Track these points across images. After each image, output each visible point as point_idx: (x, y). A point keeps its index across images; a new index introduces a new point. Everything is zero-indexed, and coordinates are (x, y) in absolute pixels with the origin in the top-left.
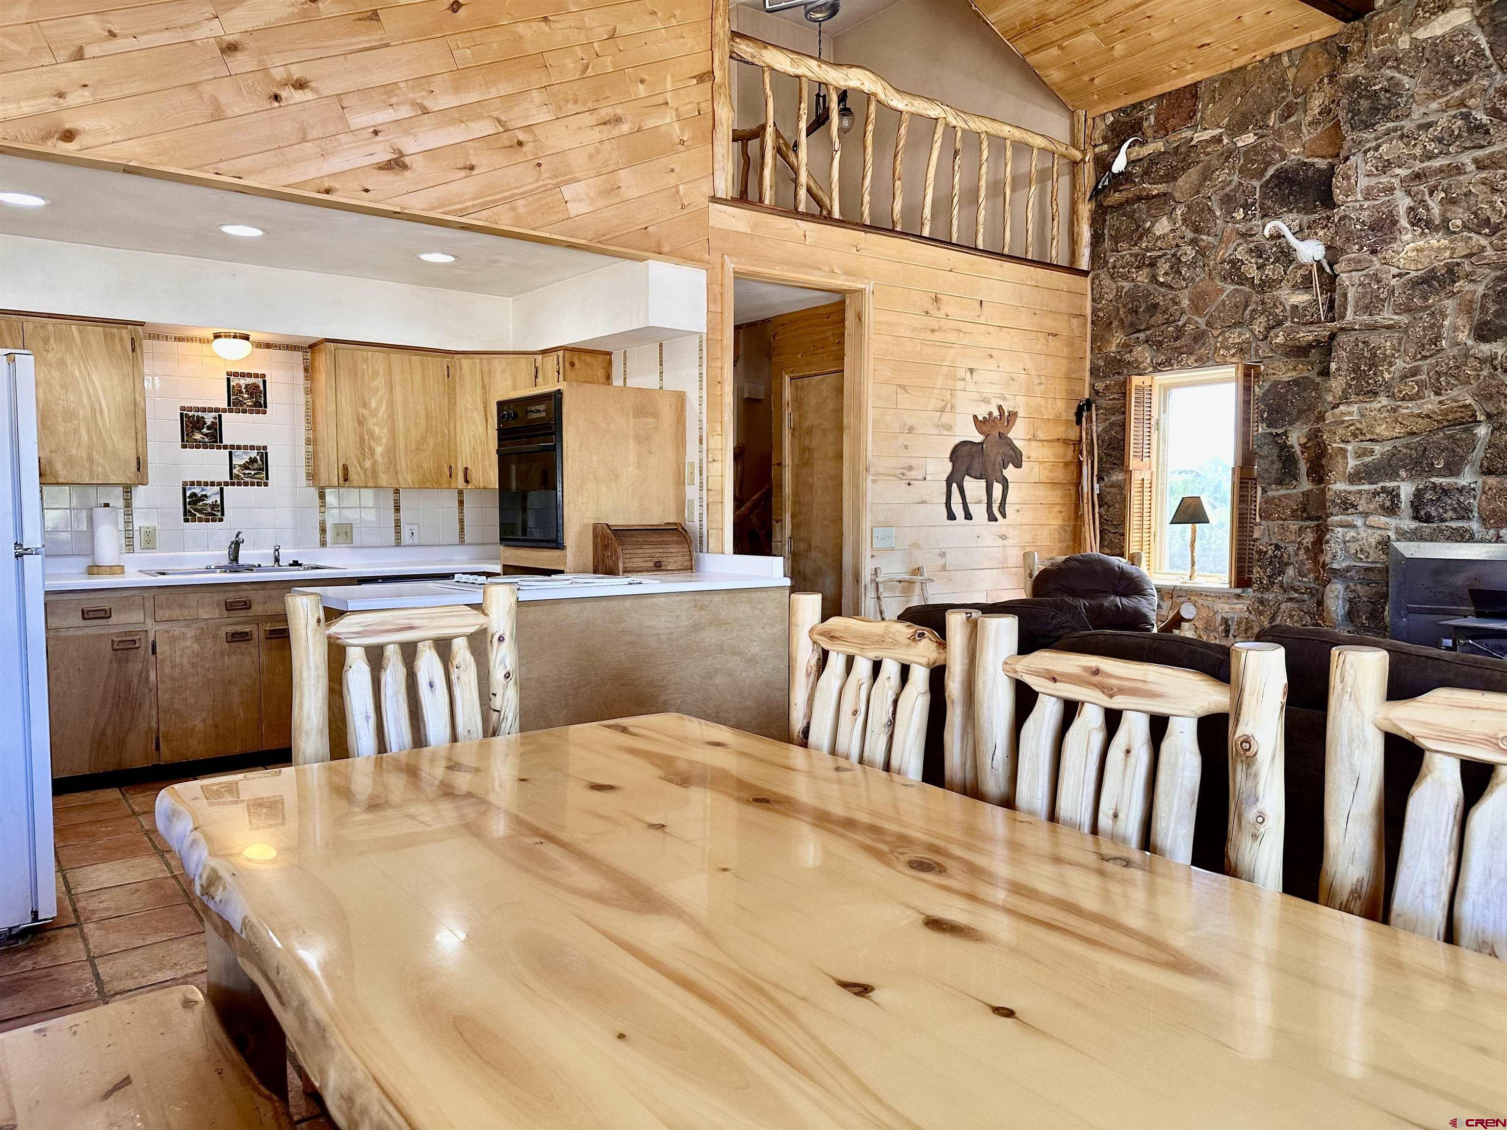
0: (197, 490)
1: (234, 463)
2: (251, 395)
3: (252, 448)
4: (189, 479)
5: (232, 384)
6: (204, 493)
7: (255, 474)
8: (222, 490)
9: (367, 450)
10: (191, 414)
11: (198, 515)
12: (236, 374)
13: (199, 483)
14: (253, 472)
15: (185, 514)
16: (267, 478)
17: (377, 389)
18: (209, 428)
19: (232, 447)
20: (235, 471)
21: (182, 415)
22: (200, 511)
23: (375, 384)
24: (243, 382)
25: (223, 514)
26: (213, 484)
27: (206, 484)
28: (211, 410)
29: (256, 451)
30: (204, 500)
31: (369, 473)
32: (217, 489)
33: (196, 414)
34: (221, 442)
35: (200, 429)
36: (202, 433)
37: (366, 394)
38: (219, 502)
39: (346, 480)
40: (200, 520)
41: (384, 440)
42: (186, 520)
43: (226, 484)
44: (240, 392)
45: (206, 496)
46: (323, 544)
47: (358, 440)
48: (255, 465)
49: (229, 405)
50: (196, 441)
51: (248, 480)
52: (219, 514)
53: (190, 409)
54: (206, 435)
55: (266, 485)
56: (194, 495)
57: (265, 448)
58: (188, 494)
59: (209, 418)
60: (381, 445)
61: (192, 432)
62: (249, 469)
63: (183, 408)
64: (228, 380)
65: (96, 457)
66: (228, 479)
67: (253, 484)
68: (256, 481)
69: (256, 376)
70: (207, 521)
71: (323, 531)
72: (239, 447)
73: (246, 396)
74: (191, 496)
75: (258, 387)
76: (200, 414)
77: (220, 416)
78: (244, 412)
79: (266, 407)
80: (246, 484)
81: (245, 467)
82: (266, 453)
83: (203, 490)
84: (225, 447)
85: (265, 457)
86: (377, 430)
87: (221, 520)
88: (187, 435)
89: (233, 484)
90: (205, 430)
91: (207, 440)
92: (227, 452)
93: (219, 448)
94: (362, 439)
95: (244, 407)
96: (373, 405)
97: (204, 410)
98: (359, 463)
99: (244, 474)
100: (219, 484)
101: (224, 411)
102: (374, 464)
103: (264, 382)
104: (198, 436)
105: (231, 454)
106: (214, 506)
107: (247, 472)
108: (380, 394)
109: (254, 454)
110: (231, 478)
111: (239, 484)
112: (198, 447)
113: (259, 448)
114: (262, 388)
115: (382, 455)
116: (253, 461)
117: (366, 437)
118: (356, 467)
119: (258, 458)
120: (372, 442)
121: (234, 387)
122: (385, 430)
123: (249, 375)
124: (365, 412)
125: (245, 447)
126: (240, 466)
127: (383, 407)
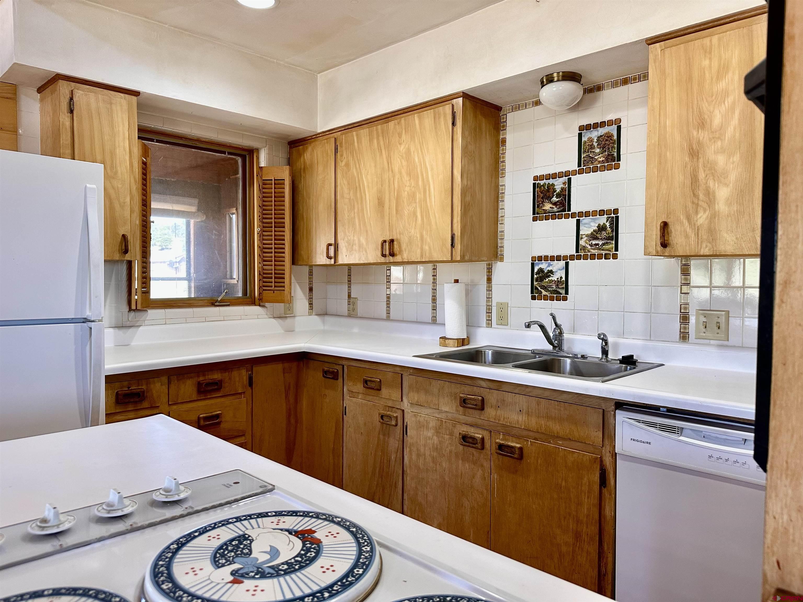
0: (544, 265)
1: (581, 233)
2: (603, 148)
3: (602, 213)
4: (537, 254)
5: (584, 139)
6: (550, 269)
7: (603, 244)
8: (567, 264)
9: (701, 196)
10: (542, 183)
11: (544, 293)
12: (588, 127)
13: (546, 258)
14: (600, 243)
15: (532, 292)
16: (617, 249)
17: (726, 93)
18: (558, 196)
19: (581, 214)
20: (582, 242)
21: (534, 184)
22: (545, 288)
23: (722, 85)
24: (594, 134)
25: (567, 293)
26: (559, 258)
27: (552, 258)
28: (560, 175)
29: (605, 216)
30: (549, 276)
31: (704, 234)
32: (562, 263)
33: (547, 182)
34: (569, 210)
35: (549, 198)
36: (551, 203)
37: (705, 106)
38: (564, 279)
39: (664, 245)
40: (546, 298)
41: (733, 177)
42: (533, 298)
43: (572, 258)
44: (592, 147)
45: (551, 272)
46: (684, 337)
47: (688, 182)
48: (604, 234)
49: (579, 165)
50: (545, 211)
51: (596, 252)
52: (563, 292)
53: (542, 178)
54: (555, 204)
55: (615, 257)
56: (541, 270)
57: (616, 211)
58: (536, 270)
59: (559, 184)
60: (727, 185)
61: (543, 202)
62: (597, 238)
63: (536, 178)
64: (580, 136)
65: (425, 236)
66: (573, 252)
67: (600, 257)
68: (604, 253)
69: (610, 123)
70: (552, 299)
71: (685, 319)
72: (587, 214)
73: (598, 150)
74: (538, 273)
75: (612, 135)
76: (551, 181)
77: (570, 180)
78: (595, 170)
79: (619, 159)
80: (593, 257)
81: (593, 236)
82: (617, 218)
83: (549, 265)
84: (573, 215)
85: (615, 223)
86: (721, 160)
87: (565, 299)
88: (538, 207)
89: (579, 258)
90: (555, 199)
91: (555, 209)
92: (574, 220)
93: (567, 217)
94: (694, 180)
95: (596, 164)
96: (717, 121)
97: (554, 176)
98: (688, 218)
99: (591, 245)
100: (565, 258)
101: (574, 173)
102: (714, 216)
103: (619, 128)
104: (547, 206)
105: (578, 222)
106: (558, 282)
107: (594, 242)
108: (730, 100)
109: (603, 220)
110: (577, 251)
111: (585, 258)
112: (547, 219)
113: (608, 212)
114: (615, 137)
115: (729, 202)
116: (601, 228)
117: (702, 175)
118: (682, 223)
119: (608, 224)
120: (711, 183)
121: (585, 142)
122: (737, 158)
123: (603, 124)
124: (703, 135)
125: (594, 213)
126: (587, 236)
127: (735, 121)
